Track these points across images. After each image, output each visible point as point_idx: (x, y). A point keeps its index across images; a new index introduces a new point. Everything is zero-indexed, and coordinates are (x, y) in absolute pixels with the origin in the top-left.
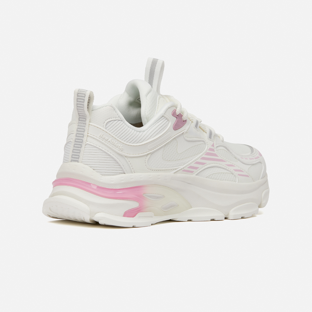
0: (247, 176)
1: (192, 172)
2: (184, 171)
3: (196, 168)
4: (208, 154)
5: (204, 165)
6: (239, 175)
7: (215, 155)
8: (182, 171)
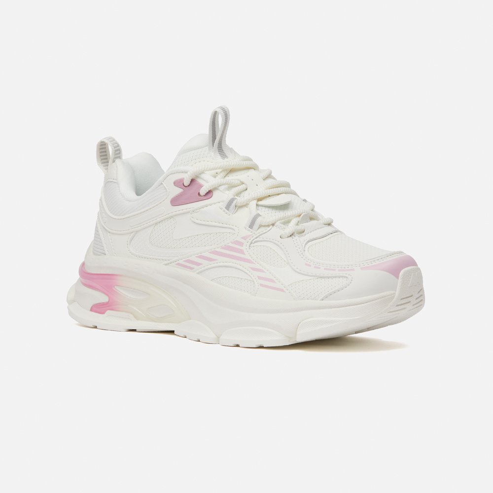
0: (282, 290)
1: (192, 268)
2: (179, 264)
3: (198, 264)
4: (227, 248)
5: (213, 262)
6: (261, 285)
7: (242, 252)
8: (176, 264)
